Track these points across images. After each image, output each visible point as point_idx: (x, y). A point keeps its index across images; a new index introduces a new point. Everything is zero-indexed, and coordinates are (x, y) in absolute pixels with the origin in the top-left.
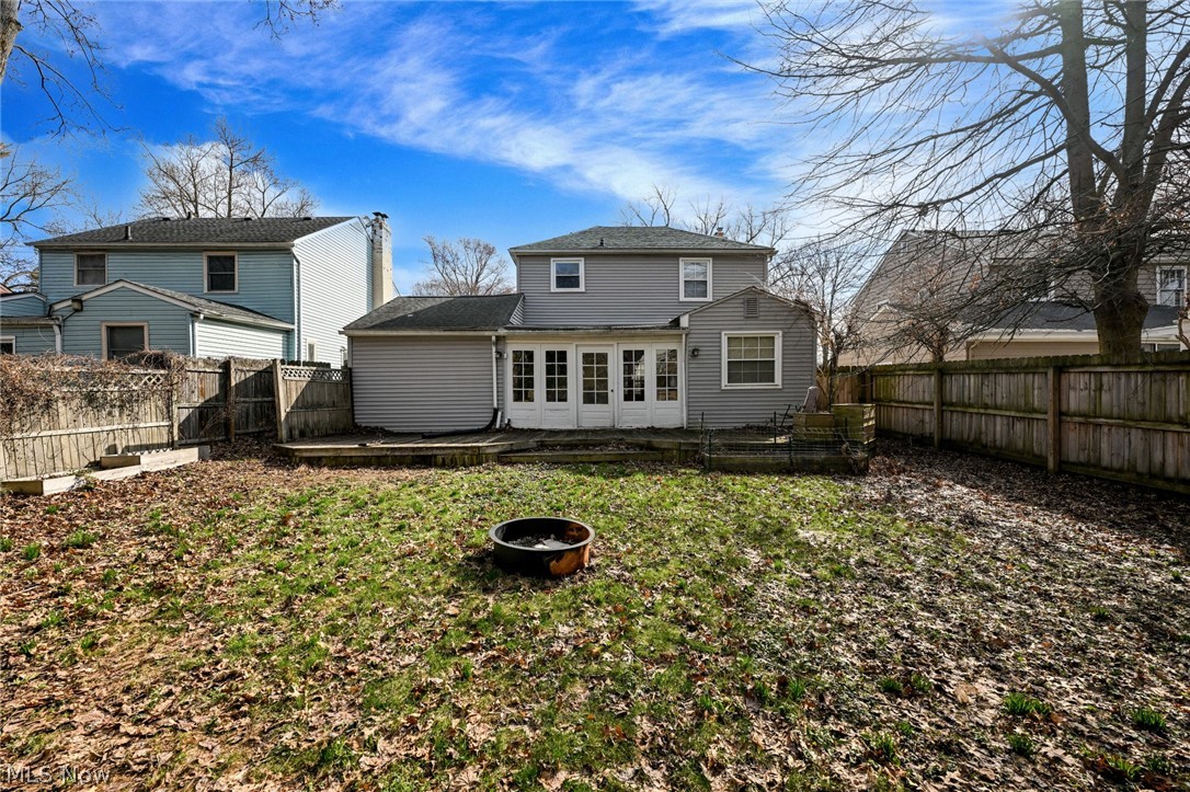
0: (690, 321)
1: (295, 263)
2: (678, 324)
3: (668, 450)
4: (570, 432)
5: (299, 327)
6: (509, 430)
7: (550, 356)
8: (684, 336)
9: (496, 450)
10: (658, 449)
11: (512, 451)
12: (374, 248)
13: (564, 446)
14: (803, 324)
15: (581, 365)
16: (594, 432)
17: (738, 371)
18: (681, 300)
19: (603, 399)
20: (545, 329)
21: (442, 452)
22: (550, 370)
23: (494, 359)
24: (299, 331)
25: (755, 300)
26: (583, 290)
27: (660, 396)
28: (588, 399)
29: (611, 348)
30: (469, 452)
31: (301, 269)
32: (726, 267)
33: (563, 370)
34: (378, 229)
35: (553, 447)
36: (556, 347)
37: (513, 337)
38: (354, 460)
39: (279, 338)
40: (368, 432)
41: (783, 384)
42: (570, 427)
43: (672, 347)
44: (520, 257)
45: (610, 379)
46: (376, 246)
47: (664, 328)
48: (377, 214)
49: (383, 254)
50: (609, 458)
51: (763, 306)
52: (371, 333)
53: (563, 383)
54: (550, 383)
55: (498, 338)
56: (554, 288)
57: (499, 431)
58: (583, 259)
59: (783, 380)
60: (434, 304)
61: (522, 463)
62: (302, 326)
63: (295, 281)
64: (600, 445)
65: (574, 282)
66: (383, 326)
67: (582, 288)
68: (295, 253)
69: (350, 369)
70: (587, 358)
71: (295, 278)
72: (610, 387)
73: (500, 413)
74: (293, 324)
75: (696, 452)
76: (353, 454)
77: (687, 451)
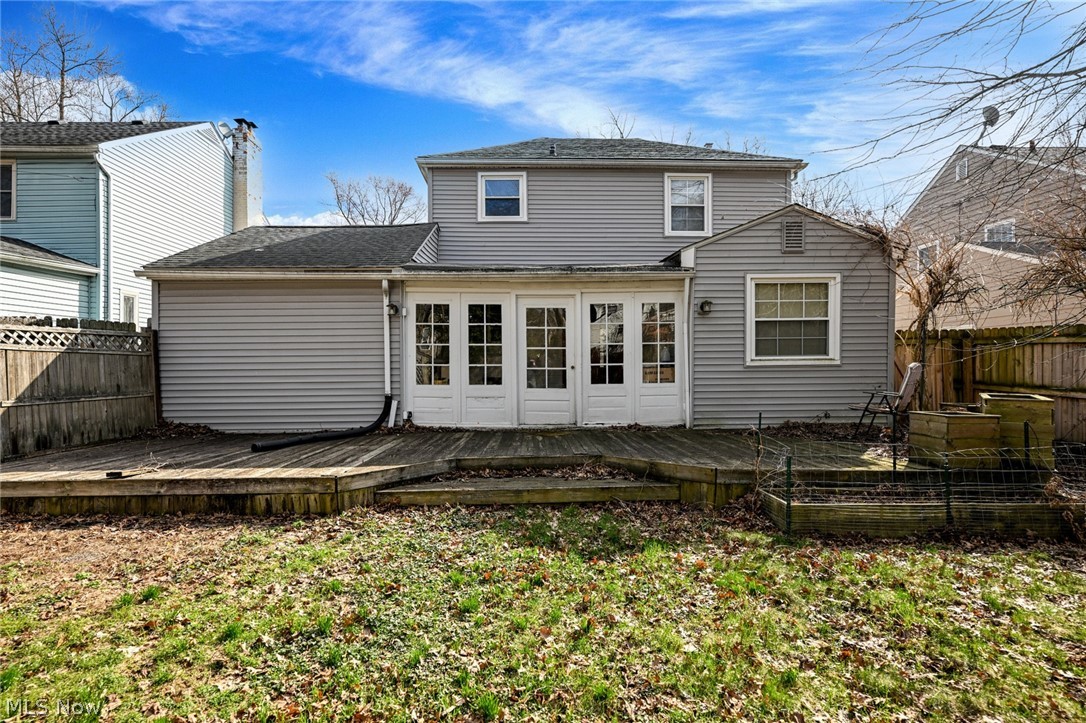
0: (696, 258)
1: (102, 177)
2: (678, 263)
3: (692, 481)
4: (508, 436)
5: (107, 271)
6: (409, 430)
7: (475, 311)
8: (687, 281)
9: (371, 483)
10: (670, 480)
11: (401, 483)
12: (235, 166)
13: (498, 469)
14: (875, 261)
15: (524, 328)
16: (545, 433)
17: (772, 338)
18: (667, 234)
19: (559, 380)
20: (466, 270)
21: (266, 489)
22: (475, 335)
23: (386, 319)
24: (107, 277)
25: (799, 225)
26: (525, 219)
27: (649, 376)
28: (535, 379)
29: (571, 300)
30: (318, 488)
31: (112, 187)
32: (732, 186)
33: (496, 334)
34: (241, 141)
35: (475, 471)
36: (485, 299)
37: (416, 282)
38: (97, 504)
39: (74, 287)
40: (180, 434)
41: (842, 358)
42: (507, 425)
43: (667, 299)
44: (435, 170)
45: (569, 348)
46: (239, 165)
47: (655, 268)
48: (240, 121)
49: (248, 176)
50: (579, 497)
51: (811, 234)
52: (188, 274)
53: (496, 354)
54: (475, 355)
55: (392, 283)
56: (482, 216)
57: (391, 432)
58: (524, 174)
59: (842, 351)
60: (302, 235)
61: (419, 507)
62: (112, 270)
63: (102, 204)
64: (562, 466)
65: (512, 207)
66: (208, 265)
67: (523, 216)
68: (101, 162)
69: (156, 333)
70: (534, 316)
71: (102, 199)
72: (569, 361)
73: (394, 404)
74: (97, 266)
75: (749, 489)
76: (95, 492)
77: (728, 486)
